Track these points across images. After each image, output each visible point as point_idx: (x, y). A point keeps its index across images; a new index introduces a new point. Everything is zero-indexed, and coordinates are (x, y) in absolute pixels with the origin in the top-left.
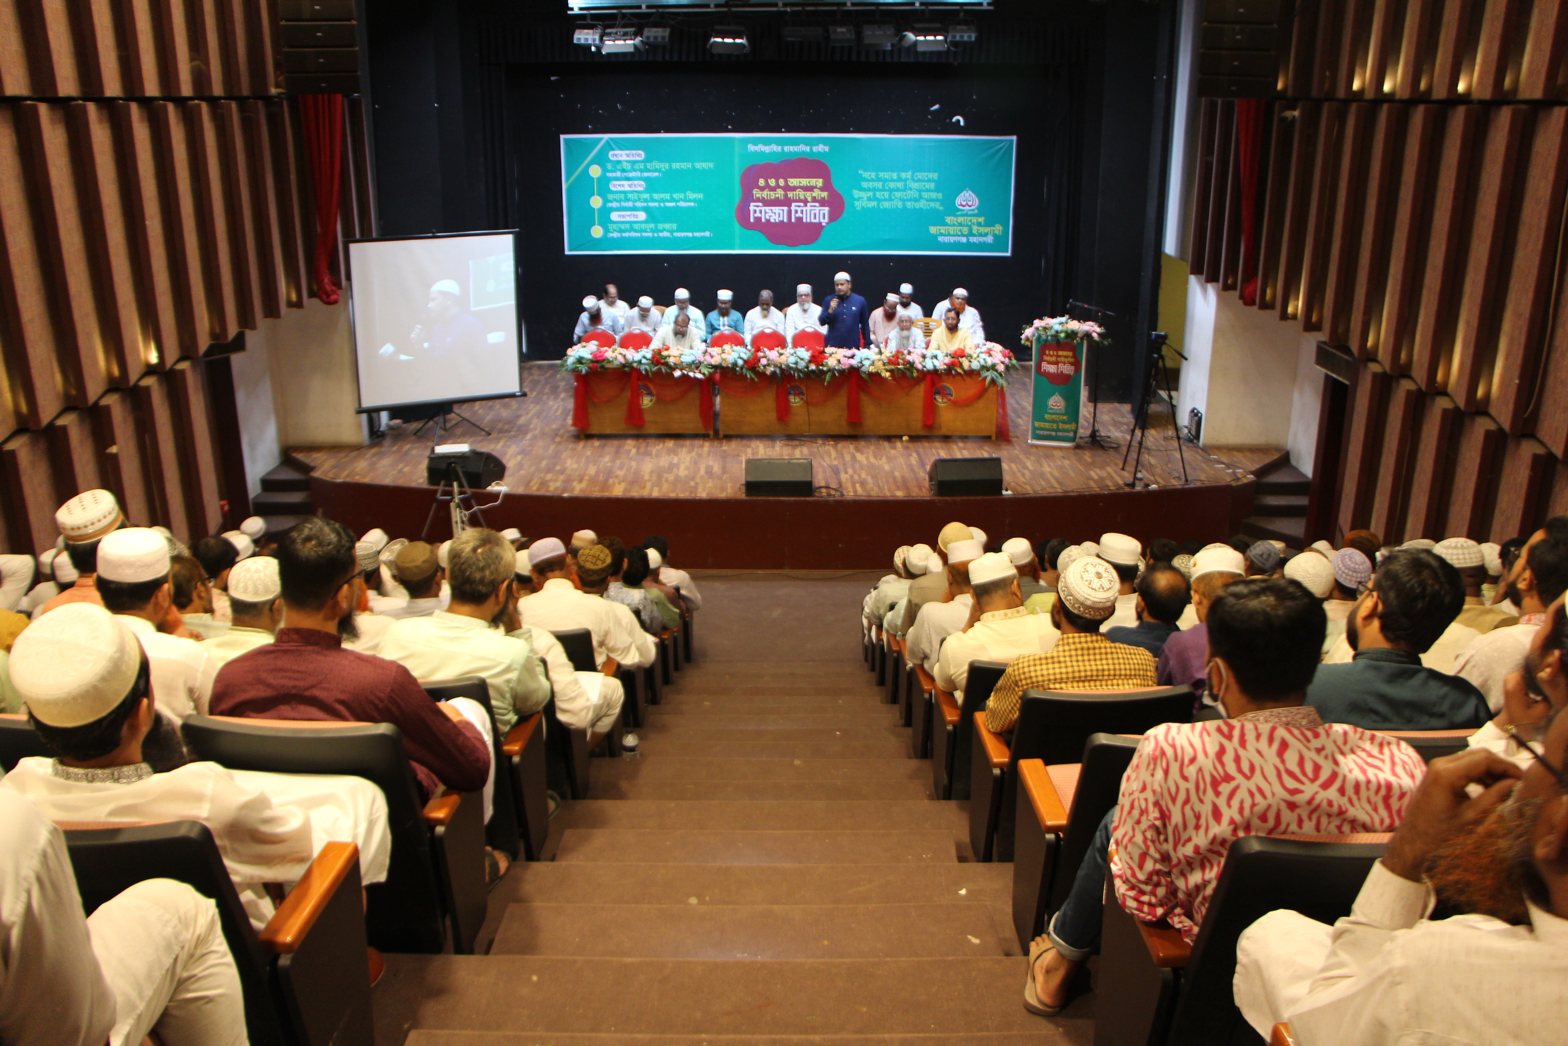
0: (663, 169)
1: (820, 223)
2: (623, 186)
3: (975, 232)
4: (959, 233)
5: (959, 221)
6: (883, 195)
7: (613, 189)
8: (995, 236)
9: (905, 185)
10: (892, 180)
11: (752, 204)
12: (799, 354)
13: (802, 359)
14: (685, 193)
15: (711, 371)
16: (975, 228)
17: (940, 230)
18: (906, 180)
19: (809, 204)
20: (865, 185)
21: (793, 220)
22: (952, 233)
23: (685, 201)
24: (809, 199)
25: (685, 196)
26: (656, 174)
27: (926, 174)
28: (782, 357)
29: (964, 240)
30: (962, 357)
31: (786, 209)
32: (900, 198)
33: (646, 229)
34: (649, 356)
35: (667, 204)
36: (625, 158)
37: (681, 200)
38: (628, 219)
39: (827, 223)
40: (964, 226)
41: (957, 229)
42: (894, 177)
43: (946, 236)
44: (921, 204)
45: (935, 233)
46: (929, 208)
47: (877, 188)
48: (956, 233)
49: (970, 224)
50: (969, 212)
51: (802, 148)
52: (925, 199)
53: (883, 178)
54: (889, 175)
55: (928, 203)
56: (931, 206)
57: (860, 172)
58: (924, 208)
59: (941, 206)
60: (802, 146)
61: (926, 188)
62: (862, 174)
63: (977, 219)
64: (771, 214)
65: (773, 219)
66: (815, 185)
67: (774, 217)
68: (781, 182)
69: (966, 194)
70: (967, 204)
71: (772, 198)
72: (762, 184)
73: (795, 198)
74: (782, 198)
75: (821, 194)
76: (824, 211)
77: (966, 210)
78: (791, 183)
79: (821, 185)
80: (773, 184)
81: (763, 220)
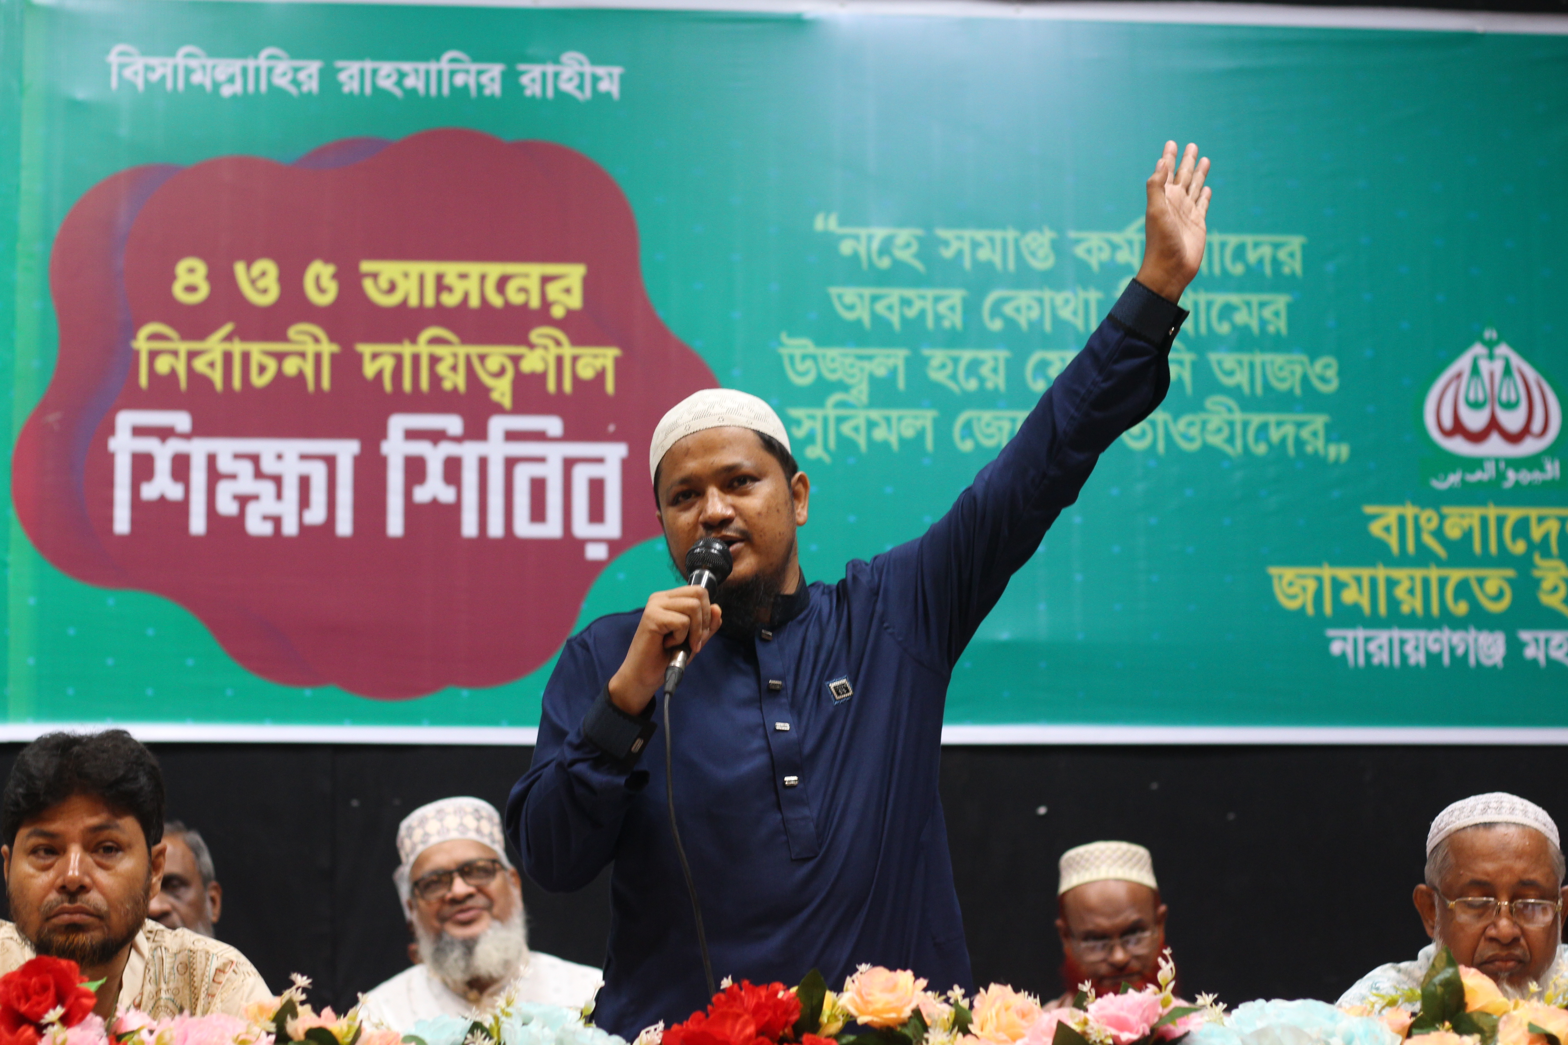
1: (571, 544)
3: (1552, 599)
4: (1461, 609)
5: (1453, 532)
6: (973, 368)
10: (1026, 277)
11: (126, 420)
16: (1551, 574)
17: (1338, 586)
18: (1112, 273)
19: (498, 425)
20: (853, 303)
21: (395, 526)
22: (1411, 604)
24: (502, 390)
27: (1233, 240)
29: (1491, 648)
31: (346, 451)
39: (615, 547)
40: (1486, 561)
41: (1443, 582)
42: (1033, 254)
43: (1374, 622)
44: (1212, 426)
45: (1310, 610)
46: (1261, 449)
47: (930, 323)
48: (1435, 609)
49: (1519, 547)
50: (1511, 475)
51: (452, 73)
52: (1235, 392)
53: (967, 264)
54: (1004, 242)
55: (1256, 419)
56: (1275, 435)
57: (819, 224)
58: (1228, 449)
59: (1332, 434)
60: (453, 60)
61: (1234, 327)
62: (836, 239)
63: (1563, 521)
64: (246, 484)
65: (266, 518)
66: (535, 302)
67: (267, 504)
68: (318, 279)
69: (1485, 366)
70: (1493, 425)
71: (259, 381)
72: (191, 289)
73: (407, 385)
74: (326, 383)
75: (575, 359)
76: (595, 471)
77: (1488, 459)
78: (384, 283)
79: (575, 301)
80: (265, 291)
81: (198, 525)
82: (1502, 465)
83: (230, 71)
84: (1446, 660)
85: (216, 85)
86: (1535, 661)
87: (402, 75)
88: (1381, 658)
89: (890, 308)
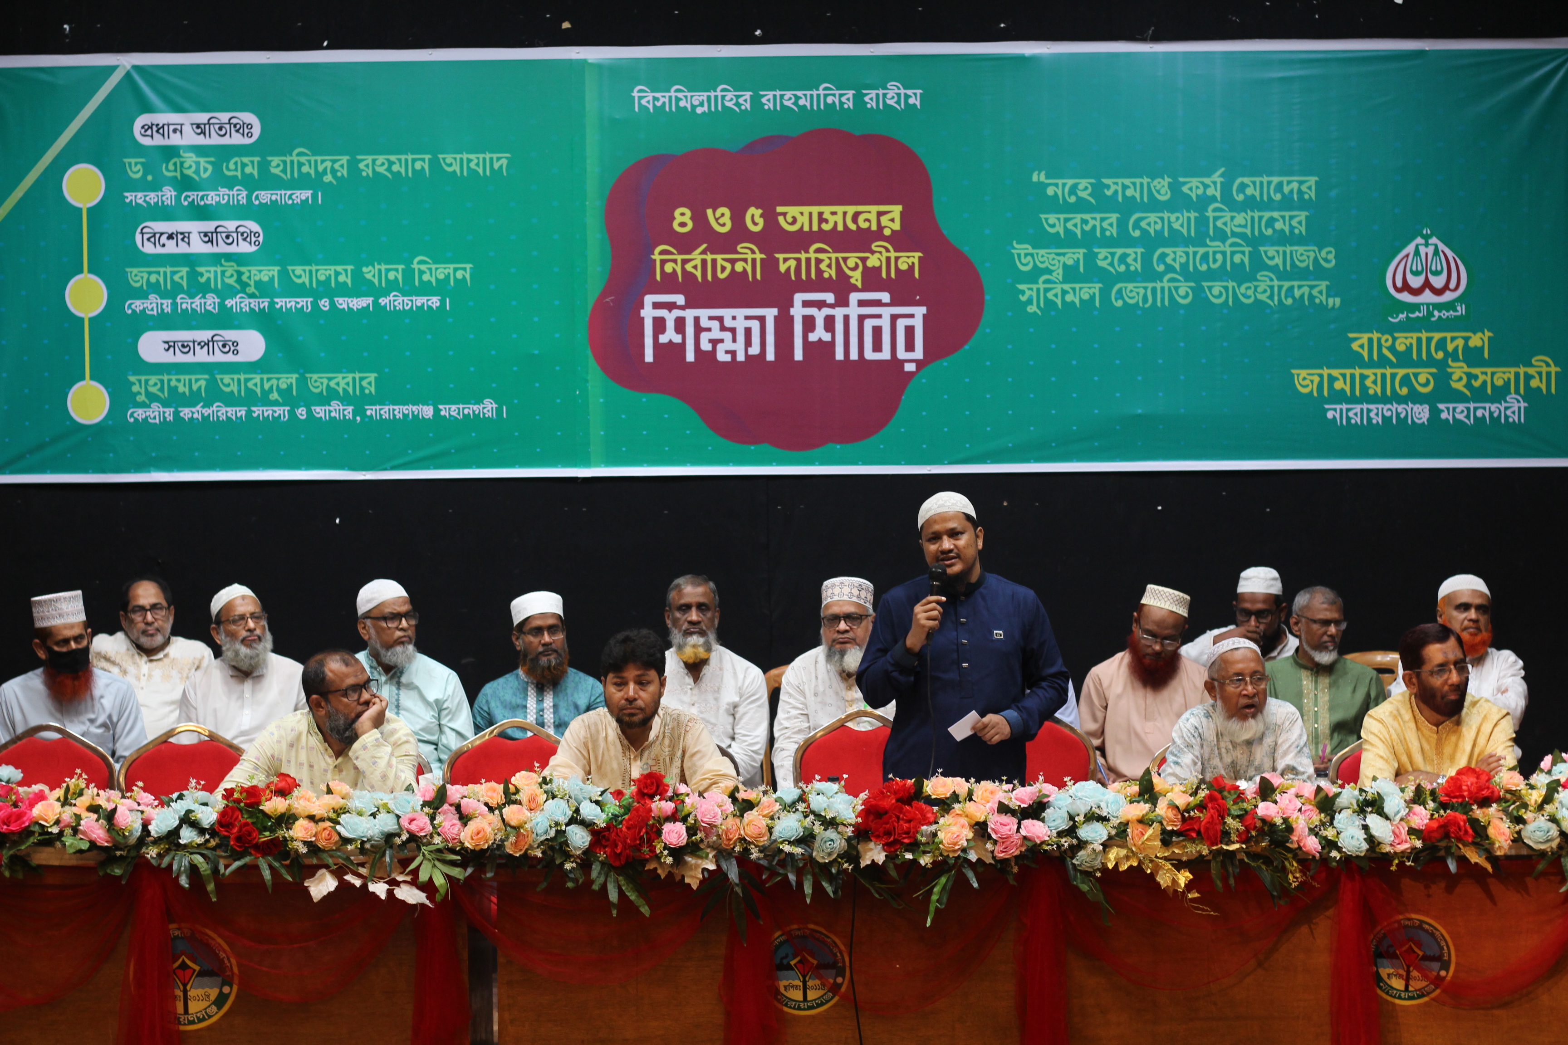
0: (328, 178)
1: (896, 363)
2: (185, 237)
3: (1459, 386)
4: (1403, 390)
5: (1401, 348)
6: (1123, 258)
7: (149, 248)
8: (1531, 395)
9: (1202, 221)
10: (1154, 205)
11: (649, 299)
12: (817, 802)
13: (831, 823)
14: (408, 262)
15: (456, 872)
16: (1458, 371)
17: (1332, 379)
18: (1204, 202)
19: (854, 297)
20: (1054, 223)
21: (798, 355)
22: (1374, 389)
23: (410, 288)
24: (856, 278)
25: (408, 273)
26: (307, 194)
27: (1276, 180)
28: (749, 816)
29: (1421, 413)
30: (1485, 803)
31: (770, 314)
32: (1185, 266)
33: (266, 393)
34: (208, 816)
35: (342, 303)
36: (190, 138)
37: (392, 286)
38: (202, 356)
39: (920, 365)
40: (1420, 364)
41: (1393, 376)
42: (1158, 192)
43: (1353, 400)
44: (1260, 289)
45: (1315, 394)
46: (1289, 302)
47: (1098, 233)
48: (1389, 392)
49: (1440, 355)
50: (1436, 313)
51: (826, 96)
52: (1274, 269)
53: (1120, 198)
54: (1142, 184)
55: (1286, 284)
56: (1297, 293)
57: (1035, 178)
58: (1269, 301)
59: (1331, 292)
60: (826, 89)
61: (1274, 230)
62: (1044, 186)
63: (1467, 339)
64: (716, 334)
65: (727, 352)
66: (874, 227)
67: (728, 345)
68: (753, 216)
69: (1422, 250)
70: (1427, 284)
71: (722, 276)
72: (683, 225)
73: (804, 277)
74: (759, 277)
75: (897, 259)
76: (909, 322)
77: (1423, 304)
78: (790, 220)
79: (897, 226)
80: (724, 225)
81: (690, 357)
82: (1431, 308)
83: (701, 98)
84: (1395, 420)
85: (694, 107)
86: (1447, 420)
87: (797, 98)
88: (1356, 420)
89: (1075, 225)
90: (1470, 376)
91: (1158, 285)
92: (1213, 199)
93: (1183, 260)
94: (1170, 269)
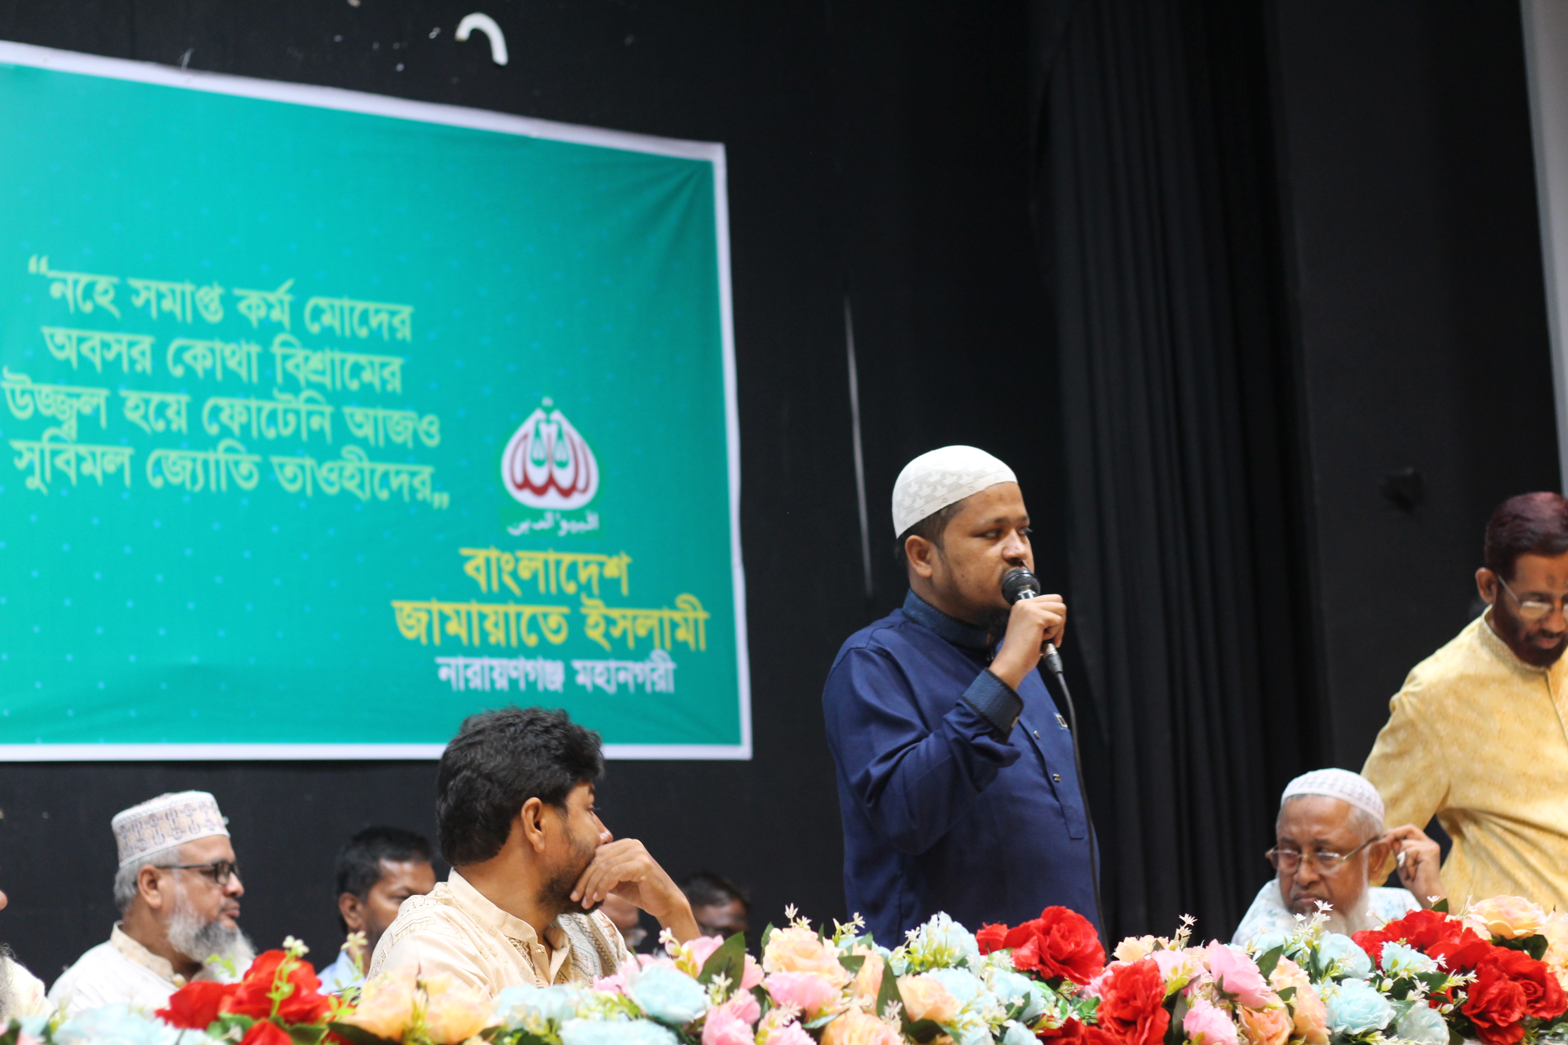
3: (595, 634)
4: (532, 640)
5: (525, 574)
6: (161, 409)
8: (679, 651)
9: (266, 360)
10: (201, 329)
16: (594, 612)
17: (444, 619)
18: (267, 330)
20: (62, 343)
22: (497, 636)
27: (360, 306)
29: (554, 675)
32: (246, 428)
40: (549, 599)
41: (519, 617)
42: (206, 307)
43: (470, 651)
44: (347, 473)
45: (424, 640)
46: (384, 495)
47: (125, 366)
48: (514, 641)
49: (571, 588)
50: (564, 525)
52: (363, 443)
53: (154, 313)
54: (183, 295)
55: (381, 468)
56: (394, 483)
57: (33, 267)
58: (358, 493)
59: (438, 484)
61: (362, 384)
62: (47, 282)
63: (601, 565)
69: (544, 429)
70: (551, 481)
77: (548, 510)
82: (558, 516)
84: (522, 685)
86: (583, 687)
88: (476, 683)
89: (93, 350)
90: (610, 622)
91: (211, 456)
92: (278, 327)
93: (244, 419)
94: (226, 432)
